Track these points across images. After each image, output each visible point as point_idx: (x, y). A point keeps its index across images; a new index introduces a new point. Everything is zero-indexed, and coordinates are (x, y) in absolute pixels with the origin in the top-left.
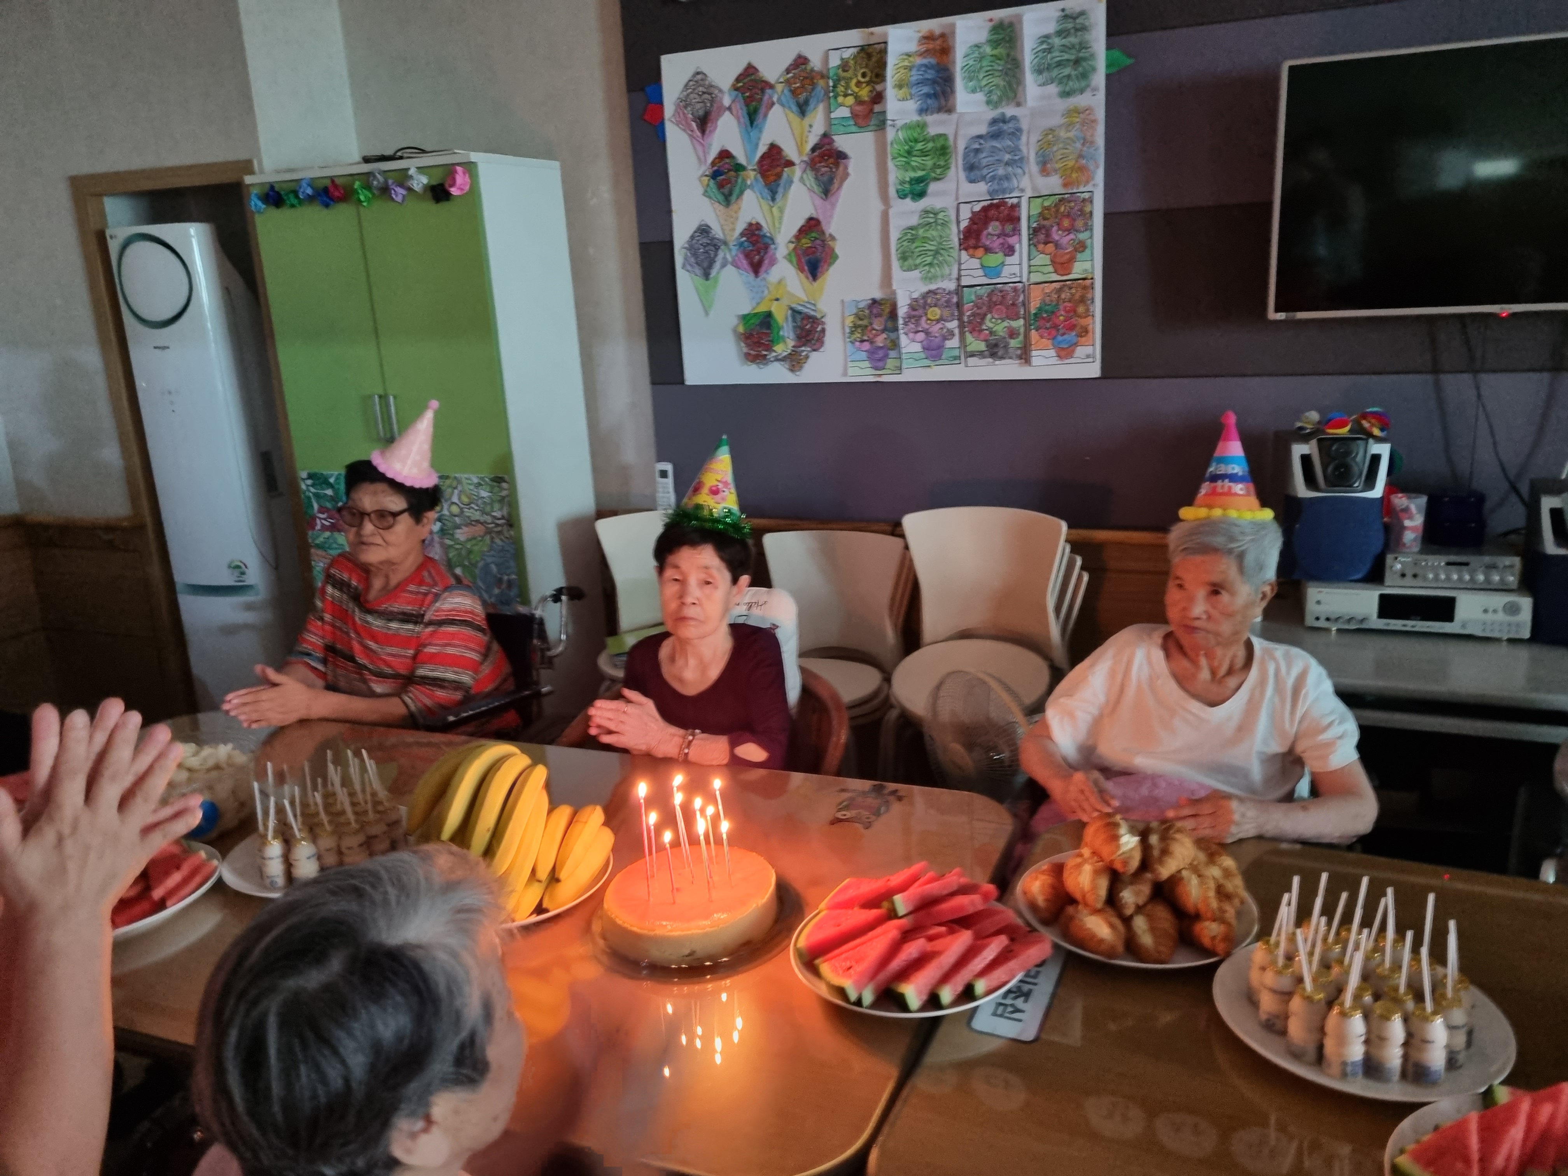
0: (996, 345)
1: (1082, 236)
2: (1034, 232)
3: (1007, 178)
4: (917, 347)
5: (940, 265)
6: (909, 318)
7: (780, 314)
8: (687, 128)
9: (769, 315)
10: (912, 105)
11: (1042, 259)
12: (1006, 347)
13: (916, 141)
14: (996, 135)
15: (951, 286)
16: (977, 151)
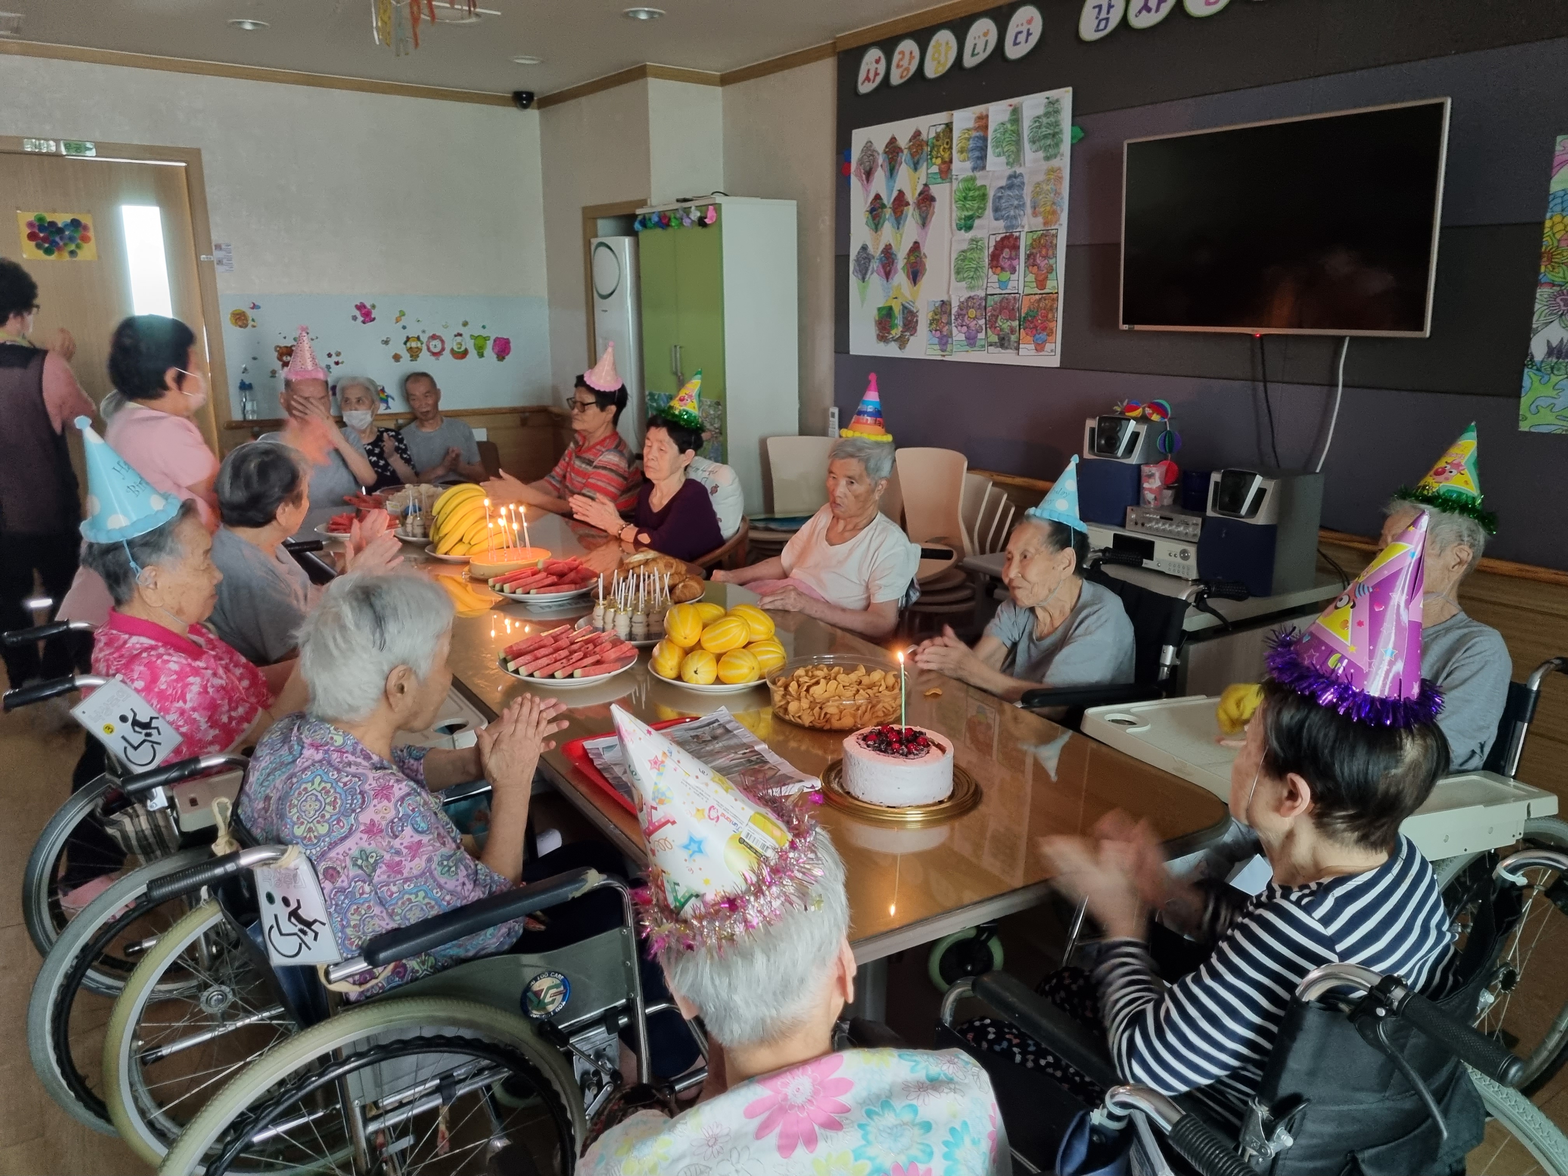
0: (1003, 339)
1: (1052, 261)
2: (1028, 257)
3: (1015, 217)
4: (962, 337)
5: (979, 277)
6: (959, 315)
7: (897, 310)
8: (861, 179)
9: (890, 308)
10: (969, 165)
11: (1031, 277)
12: (1009, 340)
13: (970, 190)
14: (1010, 187)
15: (982, 294)
16: (1000, 198)
